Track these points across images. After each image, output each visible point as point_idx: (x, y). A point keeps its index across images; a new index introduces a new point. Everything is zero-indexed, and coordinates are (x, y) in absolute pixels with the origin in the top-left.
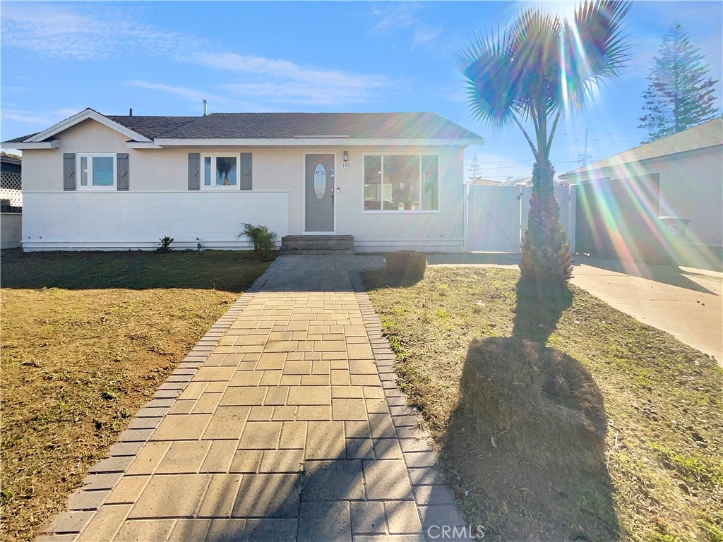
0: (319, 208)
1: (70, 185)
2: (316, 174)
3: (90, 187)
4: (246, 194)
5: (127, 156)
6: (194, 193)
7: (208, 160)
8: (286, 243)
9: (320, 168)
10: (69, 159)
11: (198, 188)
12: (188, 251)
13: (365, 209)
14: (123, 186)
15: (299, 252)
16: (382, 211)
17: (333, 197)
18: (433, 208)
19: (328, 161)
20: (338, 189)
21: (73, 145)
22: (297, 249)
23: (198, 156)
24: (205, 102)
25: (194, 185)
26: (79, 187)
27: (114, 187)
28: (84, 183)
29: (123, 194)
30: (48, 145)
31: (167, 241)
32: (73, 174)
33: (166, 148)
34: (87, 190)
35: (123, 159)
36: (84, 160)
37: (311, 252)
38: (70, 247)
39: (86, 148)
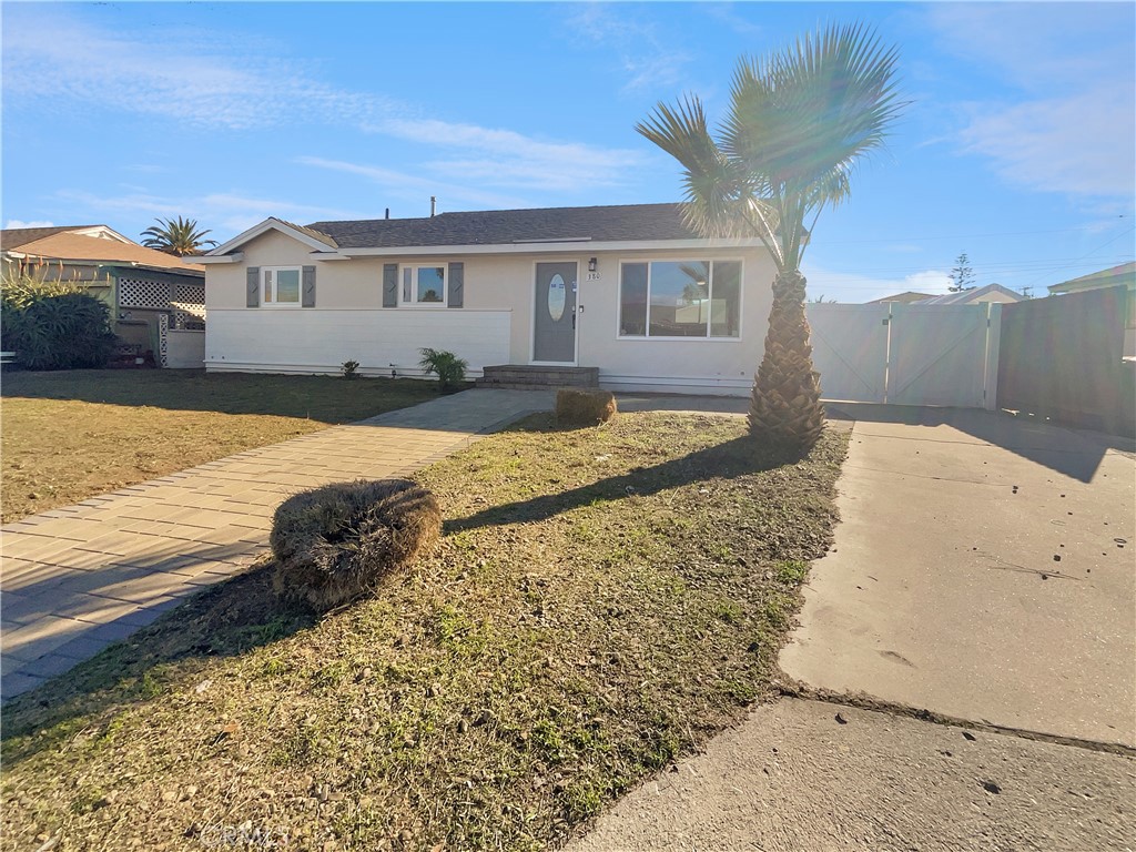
0: (554, 332)
1: (253, 302)
2: (551, 289)
3: (275, 304)
4: (455, 313)
5: (314, 268)
6: (390, 312)
7: (408, 273)
8: (489, 374)
9: (557, 279)
10: (253, 274)
11: (395, 305)
12: (382, 379)
13: (621, 335)
14: (309, 302)
15: (501, 385)
16: (648, 337)
17: (574, 316)
18: (730, 334)
19: (568, 271)
20: (582, 307)
21: (257, 257)
22: (498, 382)
23: (396, 267)
24: (433, 199)
25: (390, 301)
26: (263, 304)
27: (299, 305)
28: (268, 299)
29: (309, 312)
30: (229, 259)
31: (350, 366)
32: (257, 289)
33: (354, 259)
34: (270, 306)
35: (310, 272)
36: (268, 274)
37: (517, 386)
38: (253, 369)
39: (271, 261)
